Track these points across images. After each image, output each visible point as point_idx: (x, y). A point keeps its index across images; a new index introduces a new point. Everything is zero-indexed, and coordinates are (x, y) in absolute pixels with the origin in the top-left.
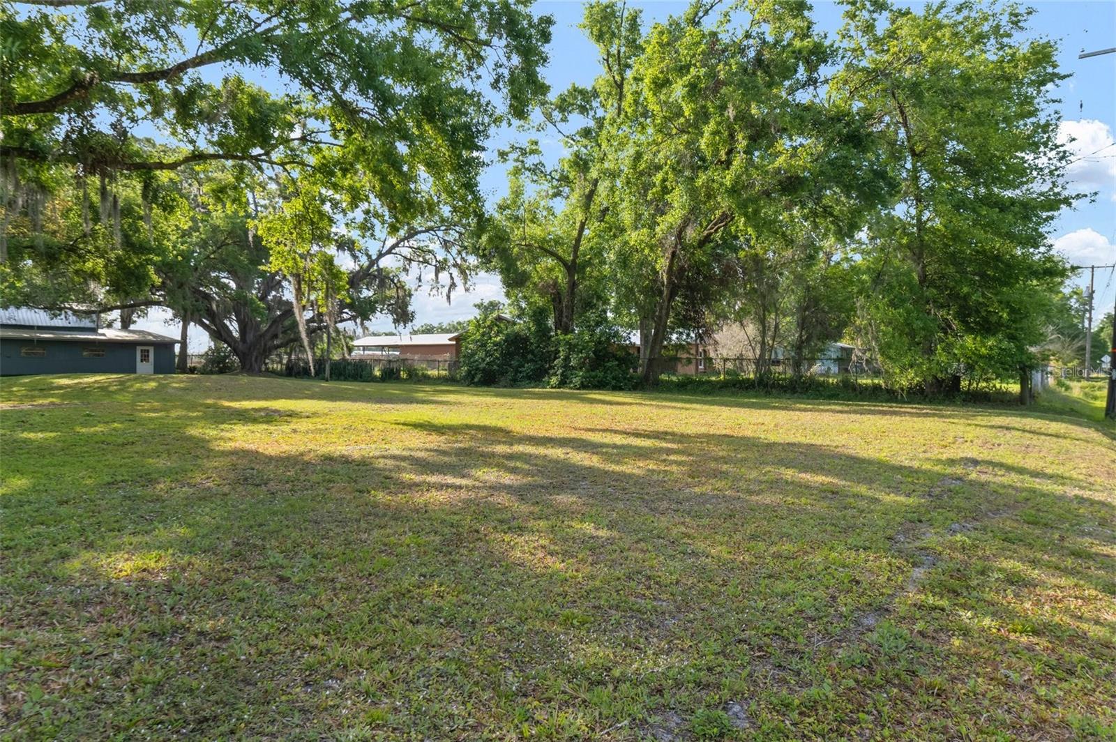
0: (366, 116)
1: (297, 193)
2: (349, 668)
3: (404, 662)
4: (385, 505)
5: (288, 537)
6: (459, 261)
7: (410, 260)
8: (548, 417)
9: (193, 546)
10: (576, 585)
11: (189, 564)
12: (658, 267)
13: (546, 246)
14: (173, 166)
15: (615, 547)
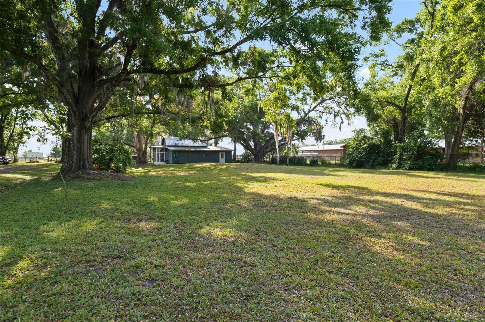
0: (304, 53)
1: (276, 89)
2: (302, 287)
3: (326, 289)
4: (314, 219)
5: (275, 229)
6: (345, 111)
7: (322, 112)
8: (391, 184)
9: (241, 229)
10: (411, 267)
11: (240, 235)
12: (457, 106)
13: (390, 101)
14: (232, 84)
15: (433, 251)
